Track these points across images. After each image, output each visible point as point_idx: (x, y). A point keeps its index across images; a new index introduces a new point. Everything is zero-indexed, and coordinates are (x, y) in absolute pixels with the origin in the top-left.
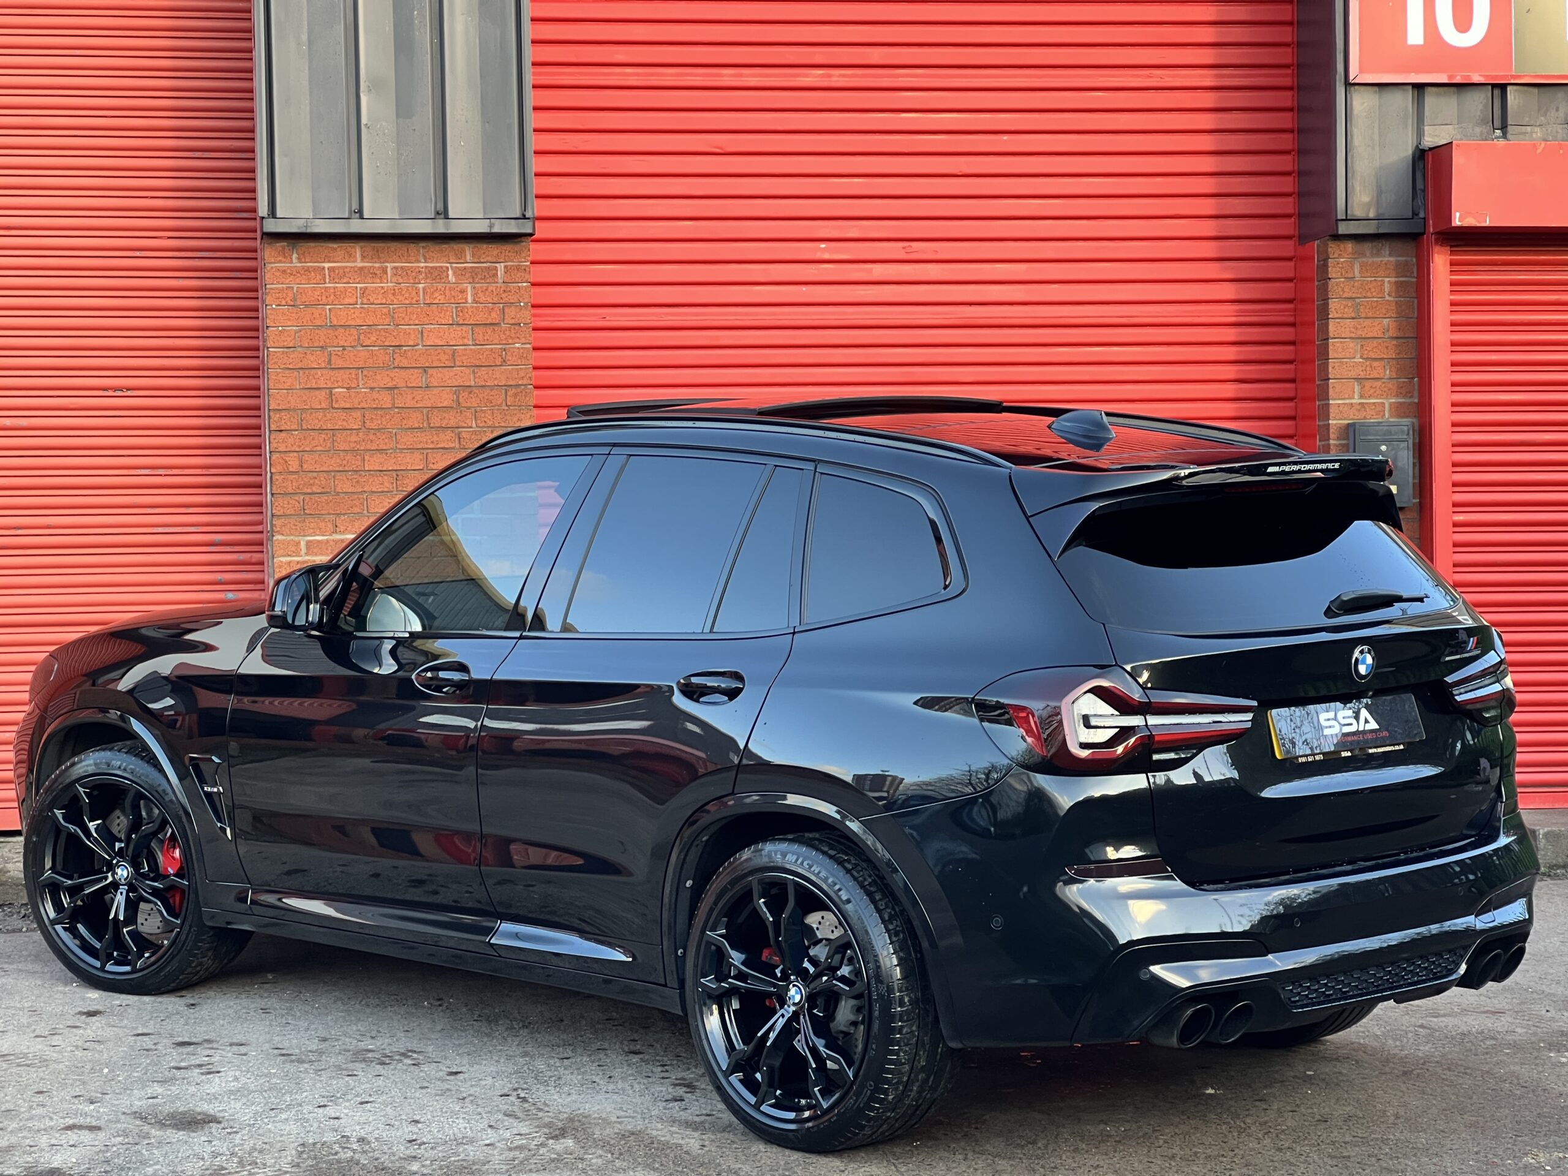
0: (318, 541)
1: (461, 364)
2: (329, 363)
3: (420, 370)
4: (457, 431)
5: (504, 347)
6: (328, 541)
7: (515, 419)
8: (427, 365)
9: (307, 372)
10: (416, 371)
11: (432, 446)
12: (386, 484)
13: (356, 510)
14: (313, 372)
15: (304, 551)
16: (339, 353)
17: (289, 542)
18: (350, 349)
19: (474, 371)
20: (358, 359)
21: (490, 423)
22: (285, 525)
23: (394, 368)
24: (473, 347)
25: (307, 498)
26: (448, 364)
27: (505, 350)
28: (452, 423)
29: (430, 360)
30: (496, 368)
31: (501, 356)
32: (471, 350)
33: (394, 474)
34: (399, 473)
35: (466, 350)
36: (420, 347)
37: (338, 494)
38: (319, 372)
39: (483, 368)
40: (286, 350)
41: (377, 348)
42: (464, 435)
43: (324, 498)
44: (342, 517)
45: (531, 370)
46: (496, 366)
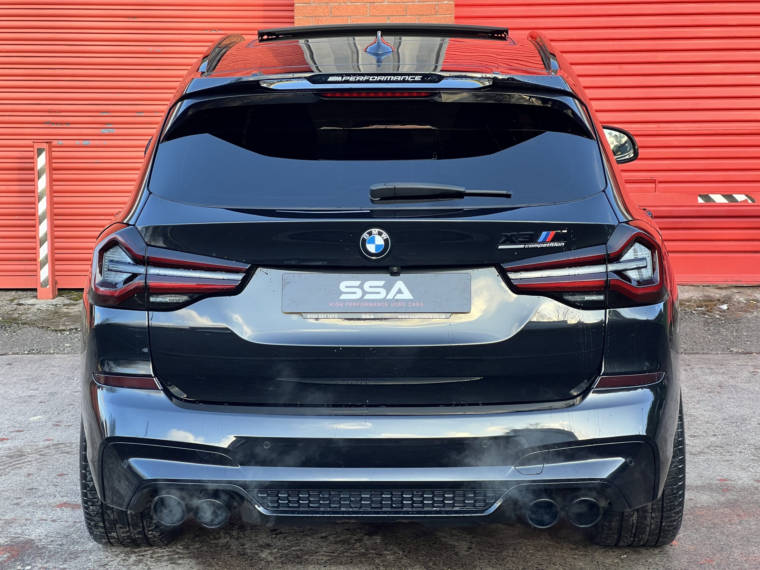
1: (411, 14)
2: (331, 13)
3: (386, 18)
5: (437, 3)
8: (390, 14)
9: (317, 18)
10: (383, 18)
14: (321, 18)
16: (337, 7)
18: (343, 4)
19: (418, 18)
20: (348, 11)
23: (370, 16)
24: (418, 3)
26: (402, 13)
27: (437, 5)
29: (391, 11)
30: (432, 16)
31: (435, 9)
32: (417, 5)
35: (413, 5)
36: (386, 3)
38: (324, 18)
39: (424, 16)
40: (305, 5)
41: (359, 4)
45: (454, 18)
46: (432, 15)
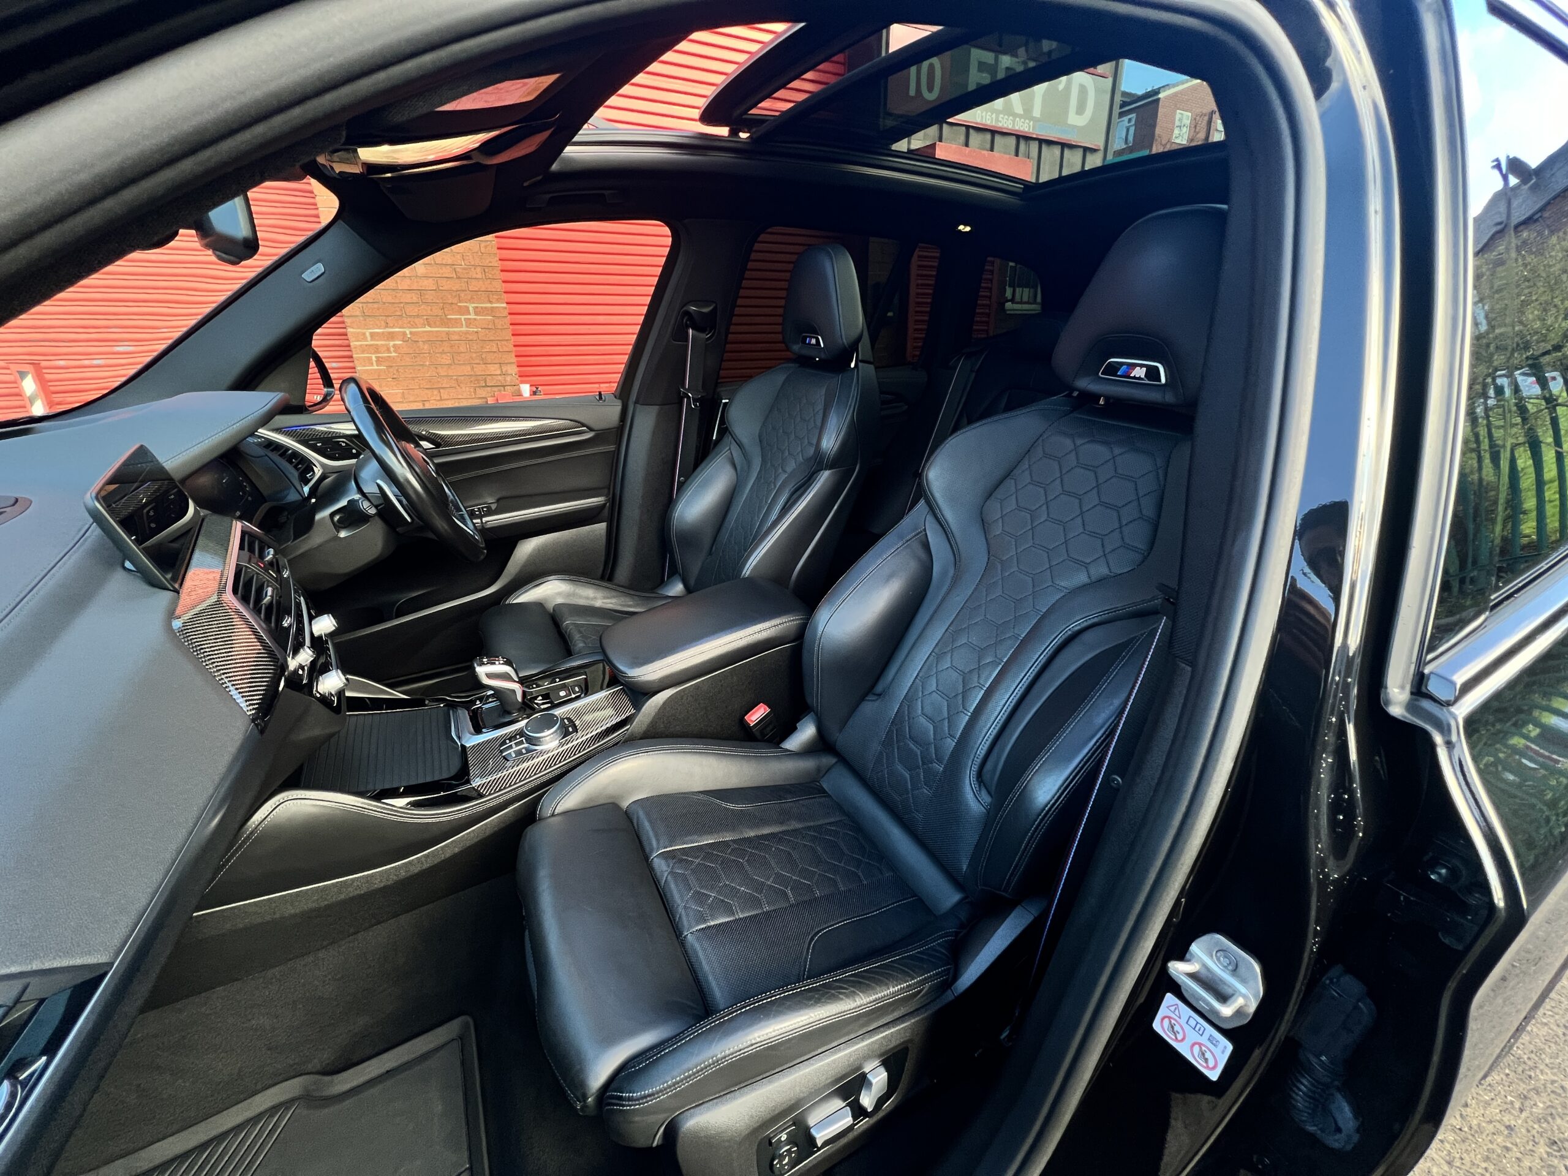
0: (378, 333)
4: (454, 267)
6: (383, 333)
7: (487, 261)
11: (439, 276)
12: (414, 298)
13: (398, 313)
15: (369, 338)
17: (358, 333)
21: (473, 263)
22: (353, 322)
25: (364, 305)
28: (450, 262)
33: (419, 292)
34: (422, 292)
37: (384, 303)
42: (458, 270)
43: (376, 306)
44: (390, 318)
